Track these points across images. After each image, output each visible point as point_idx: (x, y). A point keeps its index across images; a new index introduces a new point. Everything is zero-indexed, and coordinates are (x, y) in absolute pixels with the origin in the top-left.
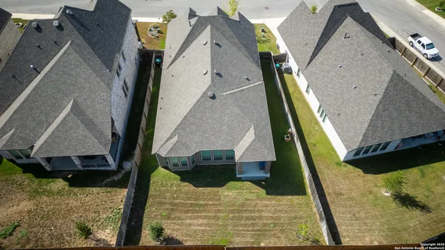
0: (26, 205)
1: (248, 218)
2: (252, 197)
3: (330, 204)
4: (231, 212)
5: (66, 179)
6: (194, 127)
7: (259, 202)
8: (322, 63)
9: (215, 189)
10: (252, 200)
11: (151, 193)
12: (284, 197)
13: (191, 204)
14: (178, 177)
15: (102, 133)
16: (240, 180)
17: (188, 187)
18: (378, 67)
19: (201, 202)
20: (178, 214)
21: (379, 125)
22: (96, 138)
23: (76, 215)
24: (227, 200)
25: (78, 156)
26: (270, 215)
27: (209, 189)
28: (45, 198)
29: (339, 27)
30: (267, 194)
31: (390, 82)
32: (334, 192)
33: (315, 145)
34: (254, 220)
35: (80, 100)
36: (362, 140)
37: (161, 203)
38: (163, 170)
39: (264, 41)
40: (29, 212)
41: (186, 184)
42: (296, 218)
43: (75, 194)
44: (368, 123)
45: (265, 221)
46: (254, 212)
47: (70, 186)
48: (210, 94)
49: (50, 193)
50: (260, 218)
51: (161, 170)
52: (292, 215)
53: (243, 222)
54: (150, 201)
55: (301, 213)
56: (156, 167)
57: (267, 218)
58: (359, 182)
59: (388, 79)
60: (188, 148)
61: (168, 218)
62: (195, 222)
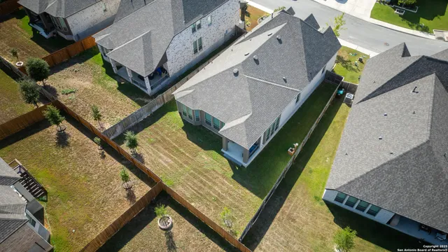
0: (88, 84)
1: (201, 182)
2: (220, 171)
3: (275, 220)
4: (194, 169)
5: (119, 84)
6: (208, 90)
7: (220, 178)
8: (374, 106)
9: (199, 148)
10: (217, 172)
11: (157, 123)
12: (243, 188)
13: (175, 146)
14: (183, 125)
15: (152, 62)
16: (222, 154)
17: (183, 135)
18: (417, 131)
19: (181, 150)
20: (160, 147)
21: (373, 183)
22: (145, 62)
23: (105, 106)
24: (200, 160)
25: (132, 71)
26: (220, 191)
27: (195, 145)
28: (100, 88)
29: (417, 79)
30: (233, 177)
31: (415, 149)
32: (289, 214)
33: (311, 172)
34: (204, 185)
35: (153, 33)
36: (344, 186)
37: (157, 133)
38: (179, 114)
39: (353, 69)
40: (86, 89)
41: (184, 132)
42: (237, 207)
43: (116, 95)
44: (362, 174)
45: (211, 192)
46: (210, 181)
47: (118, 89)
48: (235, 70)
49: (105, 86)
50: (210, 188)
51: (176, 114)
52: (236, 203)
53: (195, 181)
54: (152, 127)
55: (245, 208)
56: (175, 110)
57: (215, 191)
58: (321, 224)
59: (415, 145)
60: (195, 102)
61: (152, 144)
62: (165, 158)
